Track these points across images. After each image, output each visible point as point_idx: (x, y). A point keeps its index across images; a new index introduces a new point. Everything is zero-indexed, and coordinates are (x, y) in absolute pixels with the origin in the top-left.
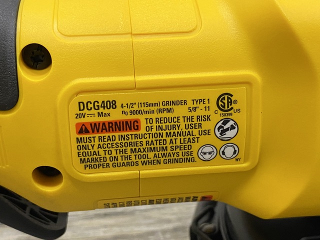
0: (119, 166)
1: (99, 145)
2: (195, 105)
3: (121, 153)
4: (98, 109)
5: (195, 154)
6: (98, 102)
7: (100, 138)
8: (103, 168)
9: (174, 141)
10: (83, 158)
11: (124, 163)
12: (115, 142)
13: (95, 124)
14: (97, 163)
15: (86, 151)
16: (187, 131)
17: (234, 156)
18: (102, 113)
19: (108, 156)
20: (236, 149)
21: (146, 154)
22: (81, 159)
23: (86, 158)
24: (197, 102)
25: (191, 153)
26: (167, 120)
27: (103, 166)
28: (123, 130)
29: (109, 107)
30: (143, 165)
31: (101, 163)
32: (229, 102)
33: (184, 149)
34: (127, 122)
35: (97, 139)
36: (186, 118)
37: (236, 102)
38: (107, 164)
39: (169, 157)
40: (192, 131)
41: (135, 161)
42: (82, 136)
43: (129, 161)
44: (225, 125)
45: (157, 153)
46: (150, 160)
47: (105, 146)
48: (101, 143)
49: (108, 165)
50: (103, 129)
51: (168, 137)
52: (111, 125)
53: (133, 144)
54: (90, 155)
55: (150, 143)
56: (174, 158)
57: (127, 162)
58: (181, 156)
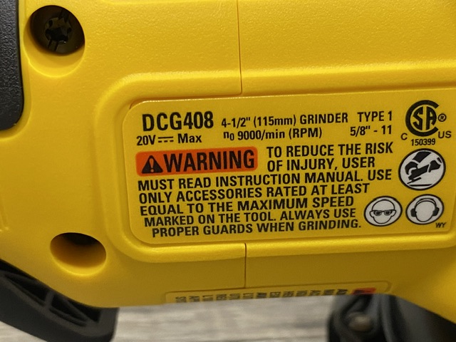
0: (216, 231)
1: (180, 193)
2: (364, 123)
3: (221, 209)
4: (180, 128)
5: (359, 215)
6: (179, 116)
7: (181, 183)
8: (186, 234)
9: (320, 189)
10: (149, 217)
11: (224, 226)
12: (209, 189)
13: (173, 156)
14: (175, 226)
15: (156, 205)
16: (346, 171)
17: (434, 218)
18: (186, 135)
19: (196, 215)
20: (439, 205)
21: (267, 211)
22: (146, 219)
23: (156, 217)
24: (367, 117)
25: (352, 213)
26: (307, 150)
27: (186, 231)
28: (225, 167)
29: (199, 125)
30: (260, 230)
31: (184, 226)
32: (431, 118)
33: (339, 205)
34: (232, 153)
35: (175, 184)
36: (344, 148)
37: (443, 117)
38: (193, 228)
39: (310, 219)
40: (356, 172)
41: (245, 224)
42: (149, 178)
43: (234, 223)
44: (420, 162)
45: (287, 210)
46: (273, 222)
47: (190, 196)
48: (184, 191)
49: (195, 231)
50: (187, 165)
51: (310, 182)
52: (202, 158)
53: (243, 193)
54: (162, 211)
55: (274, 192)
56: (319, 220)
57: (231, 226)
58: (332, 217)
